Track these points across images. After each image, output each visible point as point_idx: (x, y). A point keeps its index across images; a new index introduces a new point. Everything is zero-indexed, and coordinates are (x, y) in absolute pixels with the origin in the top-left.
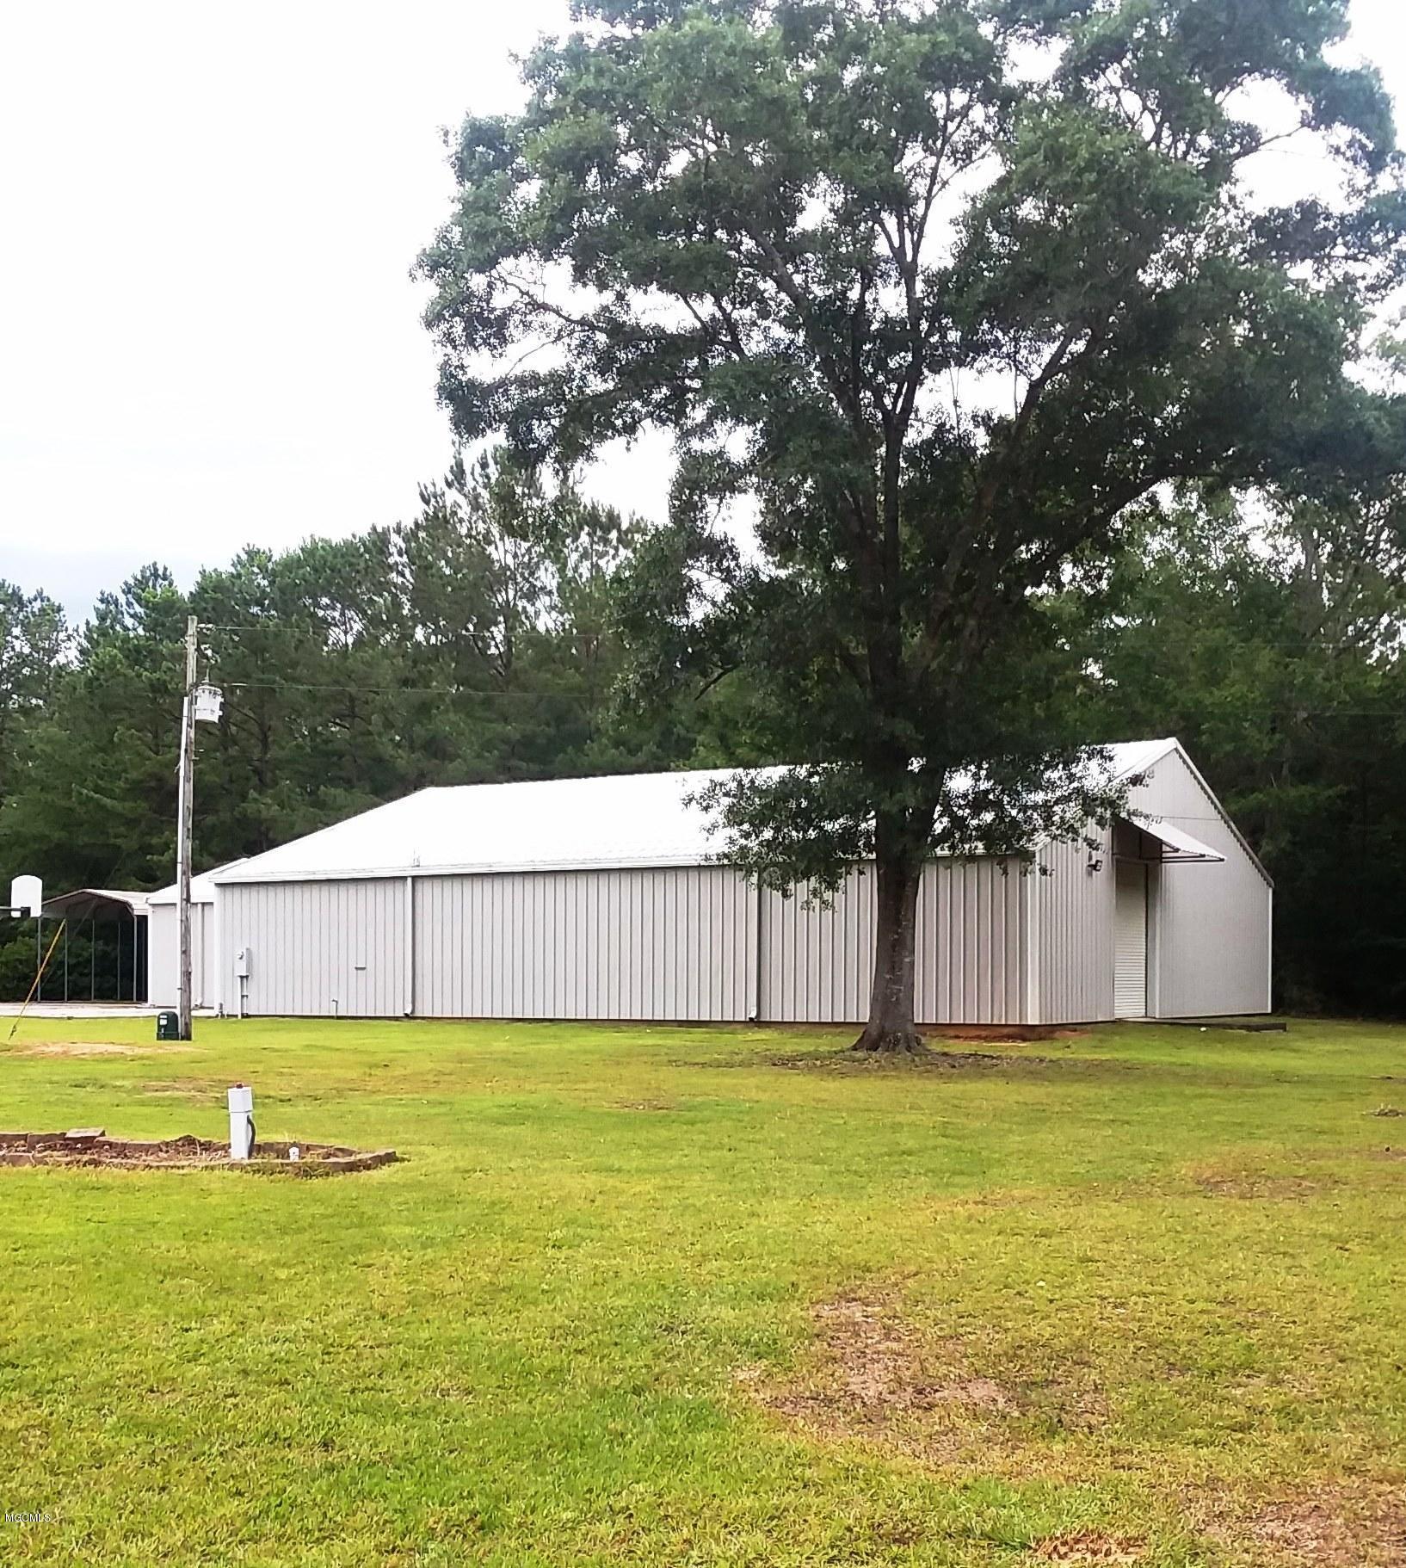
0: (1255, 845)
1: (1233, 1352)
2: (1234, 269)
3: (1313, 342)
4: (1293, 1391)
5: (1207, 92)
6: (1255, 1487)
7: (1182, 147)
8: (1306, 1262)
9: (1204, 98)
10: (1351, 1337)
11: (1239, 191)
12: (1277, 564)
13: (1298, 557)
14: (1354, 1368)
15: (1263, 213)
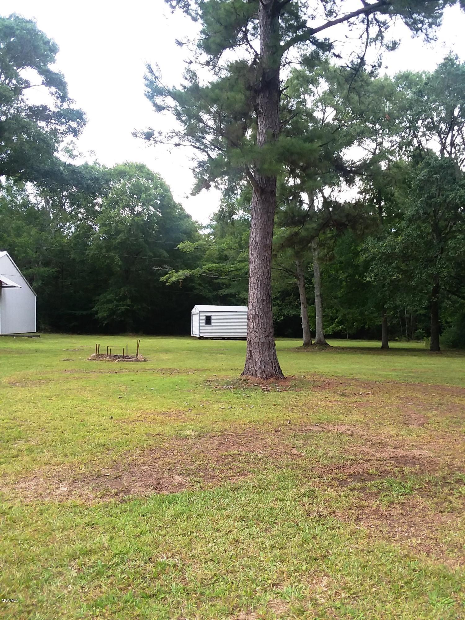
0: (31, 284)
1: (14, 434)
2: (22, 119)
3: (45, 145)
4: (33, 443)
5: (15, 68)
6: (18, 473)
7: (7, 81)
8: (39, 405)
9: (13, 70)
10: (50, 425)
11: (24, 98)
12: (37, 204)
13: (43, 203)
14: (50, 434)
15: (31, 106)
